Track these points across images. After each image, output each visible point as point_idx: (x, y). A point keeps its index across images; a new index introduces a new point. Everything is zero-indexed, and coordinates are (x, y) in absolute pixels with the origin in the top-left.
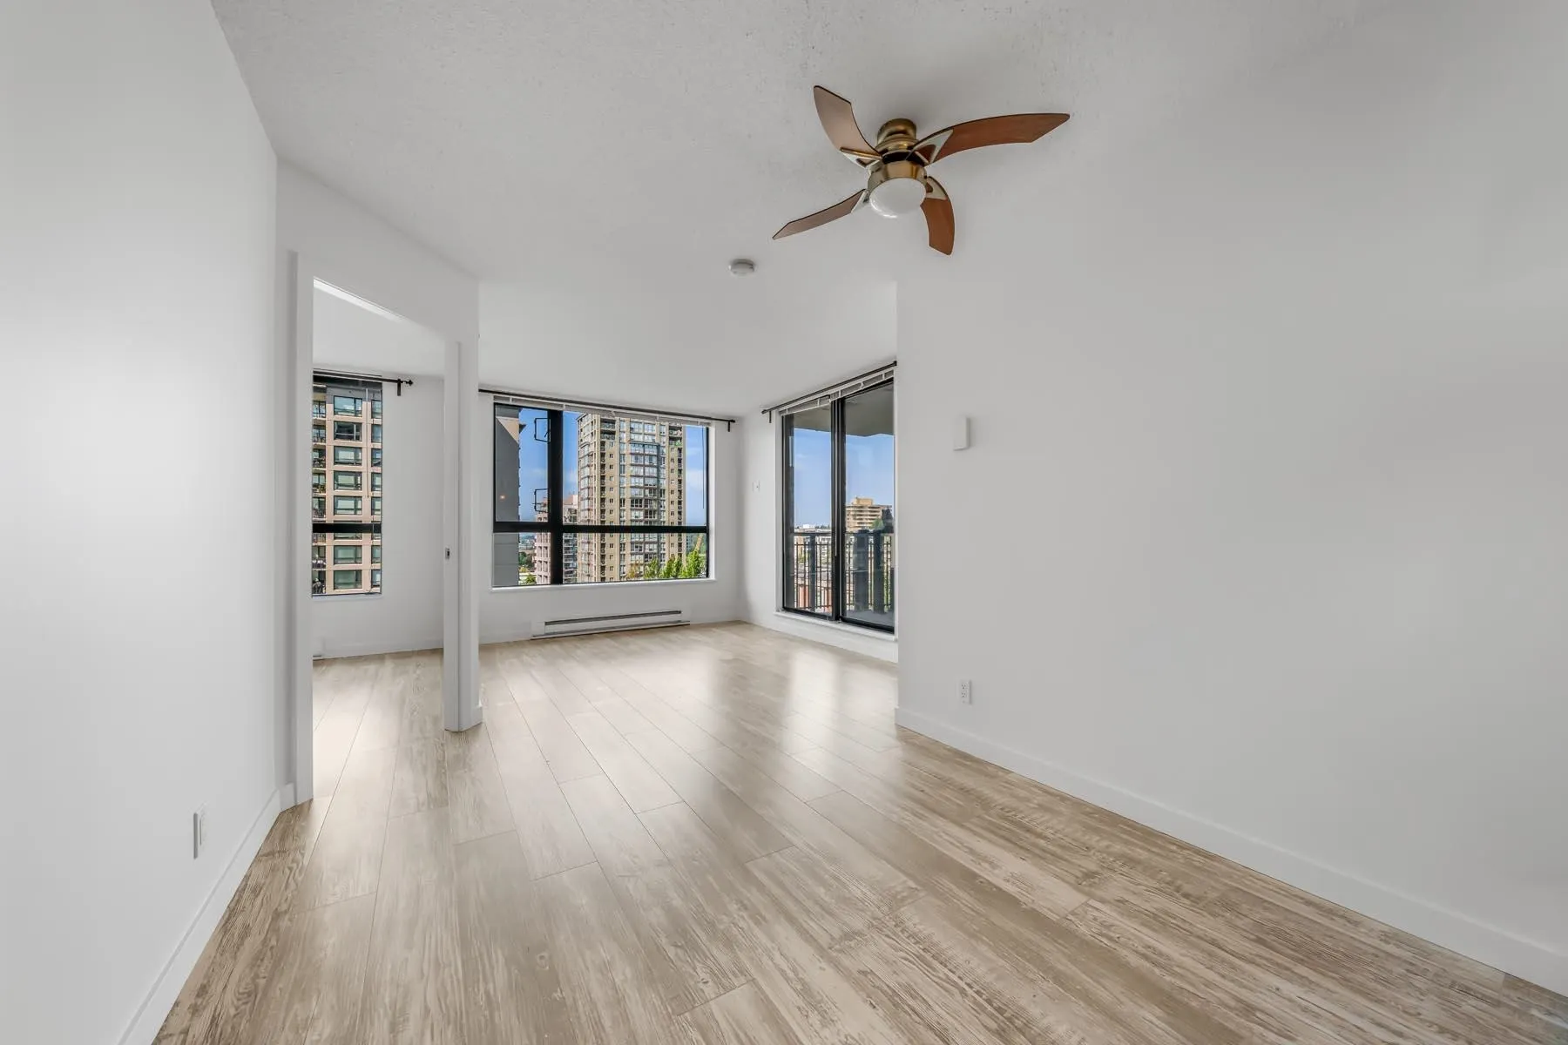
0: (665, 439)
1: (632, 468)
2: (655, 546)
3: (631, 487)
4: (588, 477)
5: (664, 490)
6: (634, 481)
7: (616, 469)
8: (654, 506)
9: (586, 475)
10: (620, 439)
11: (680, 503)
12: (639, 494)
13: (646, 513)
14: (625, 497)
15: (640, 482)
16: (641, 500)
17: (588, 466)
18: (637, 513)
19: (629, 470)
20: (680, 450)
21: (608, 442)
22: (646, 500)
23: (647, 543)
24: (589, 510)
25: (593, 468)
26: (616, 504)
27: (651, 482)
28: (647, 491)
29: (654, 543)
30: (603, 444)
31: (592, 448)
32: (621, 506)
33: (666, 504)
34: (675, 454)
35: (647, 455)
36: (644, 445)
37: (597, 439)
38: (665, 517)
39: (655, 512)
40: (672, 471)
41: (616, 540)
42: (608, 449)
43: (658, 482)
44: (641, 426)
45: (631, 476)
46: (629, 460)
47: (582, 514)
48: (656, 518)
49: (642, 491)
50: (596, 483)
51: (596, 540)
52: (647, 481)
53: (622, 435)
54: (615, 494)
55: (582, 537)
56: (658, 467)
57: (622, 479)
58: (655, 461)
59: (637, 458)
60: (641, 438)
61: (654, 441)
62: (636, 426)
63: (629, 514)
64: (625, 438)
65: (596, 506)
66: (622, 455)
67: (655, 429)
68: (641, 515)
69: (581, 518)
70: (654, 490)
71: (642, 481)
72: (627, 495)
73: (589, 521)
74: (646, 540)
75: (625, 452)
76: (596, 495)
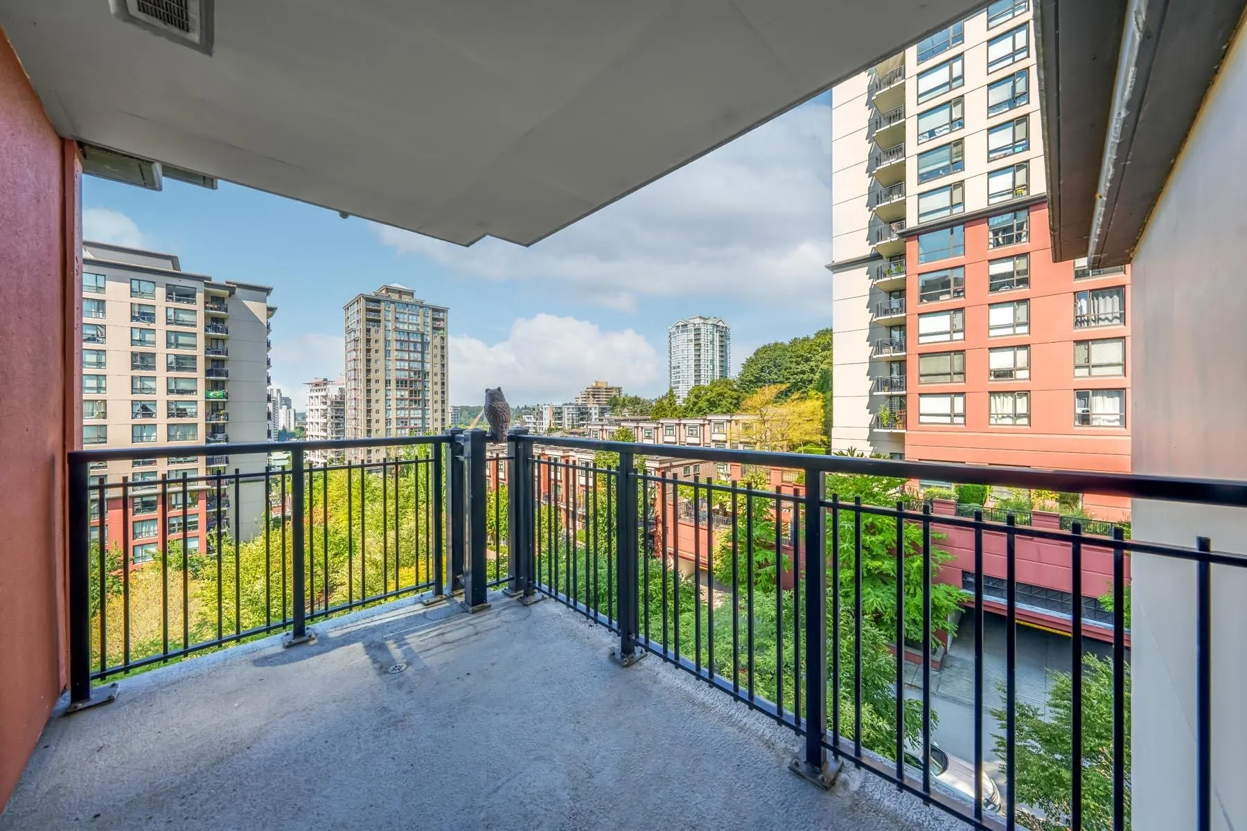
0: (429, 329)
1: (397, 353)
2: (420, 421)
3: (397, 369)
4: (355, 360)
5: (428, 373)
6: (399, 365)
7: (382, 353)
8: (419, 386)
9: (352, 358)
10: (386, 327)
11: (443, 384)
12: (404, 375)
13: (411, 392)
14: (390, 378)
16: (406, 382)
17: (355, 350)
18: (403, 393)
19: (394, 354)
20: (443, 338)
21: (373, 330)
22: (411, 382)
23: (412, 419)
24: (355, 389)
25: (359, 352)
26: (382, 383)
27: (417, 366)
28: (412, 374)
30: (368, 330)
31: (358, 334)
32: (386, 386)
33: (430, 385)
34: (438, 341)
35: (412, 342)
36: (408, 333)
37: (362, 326)
38: (429, 396)
39: (419, 391)
40: (436, 356)
41: (382, 416)
42: (373, 335)
43: (423, 366)
44: (406, 316)
45: (397, 360)
46: (394, 345)
47: (349, 393)
48: (421, 397)
49: (407, 373)
50: (362, 366)
51: (362, 416)
52: (412, 364)
53: (387, 323)
54: (381, 376)
55: (349, 413)
56: (423, 353)
57: (388, 363)
58: (419, 347)
59: (401, 344)
60: (406, 327)
61: (418, 329)
62: (401, 316)
63: (394, 394)
64: (390, 326)
65: (362, 386)
66: (387, 342)
67: (419, 320)
68: (406, 394)
69: (347, 397)
70: (419, 372)
71: (407, 364)
72: (393, 376)
73: (355, 399)
74: (412, 416)
75: (390, 338)
76: (362, 376)
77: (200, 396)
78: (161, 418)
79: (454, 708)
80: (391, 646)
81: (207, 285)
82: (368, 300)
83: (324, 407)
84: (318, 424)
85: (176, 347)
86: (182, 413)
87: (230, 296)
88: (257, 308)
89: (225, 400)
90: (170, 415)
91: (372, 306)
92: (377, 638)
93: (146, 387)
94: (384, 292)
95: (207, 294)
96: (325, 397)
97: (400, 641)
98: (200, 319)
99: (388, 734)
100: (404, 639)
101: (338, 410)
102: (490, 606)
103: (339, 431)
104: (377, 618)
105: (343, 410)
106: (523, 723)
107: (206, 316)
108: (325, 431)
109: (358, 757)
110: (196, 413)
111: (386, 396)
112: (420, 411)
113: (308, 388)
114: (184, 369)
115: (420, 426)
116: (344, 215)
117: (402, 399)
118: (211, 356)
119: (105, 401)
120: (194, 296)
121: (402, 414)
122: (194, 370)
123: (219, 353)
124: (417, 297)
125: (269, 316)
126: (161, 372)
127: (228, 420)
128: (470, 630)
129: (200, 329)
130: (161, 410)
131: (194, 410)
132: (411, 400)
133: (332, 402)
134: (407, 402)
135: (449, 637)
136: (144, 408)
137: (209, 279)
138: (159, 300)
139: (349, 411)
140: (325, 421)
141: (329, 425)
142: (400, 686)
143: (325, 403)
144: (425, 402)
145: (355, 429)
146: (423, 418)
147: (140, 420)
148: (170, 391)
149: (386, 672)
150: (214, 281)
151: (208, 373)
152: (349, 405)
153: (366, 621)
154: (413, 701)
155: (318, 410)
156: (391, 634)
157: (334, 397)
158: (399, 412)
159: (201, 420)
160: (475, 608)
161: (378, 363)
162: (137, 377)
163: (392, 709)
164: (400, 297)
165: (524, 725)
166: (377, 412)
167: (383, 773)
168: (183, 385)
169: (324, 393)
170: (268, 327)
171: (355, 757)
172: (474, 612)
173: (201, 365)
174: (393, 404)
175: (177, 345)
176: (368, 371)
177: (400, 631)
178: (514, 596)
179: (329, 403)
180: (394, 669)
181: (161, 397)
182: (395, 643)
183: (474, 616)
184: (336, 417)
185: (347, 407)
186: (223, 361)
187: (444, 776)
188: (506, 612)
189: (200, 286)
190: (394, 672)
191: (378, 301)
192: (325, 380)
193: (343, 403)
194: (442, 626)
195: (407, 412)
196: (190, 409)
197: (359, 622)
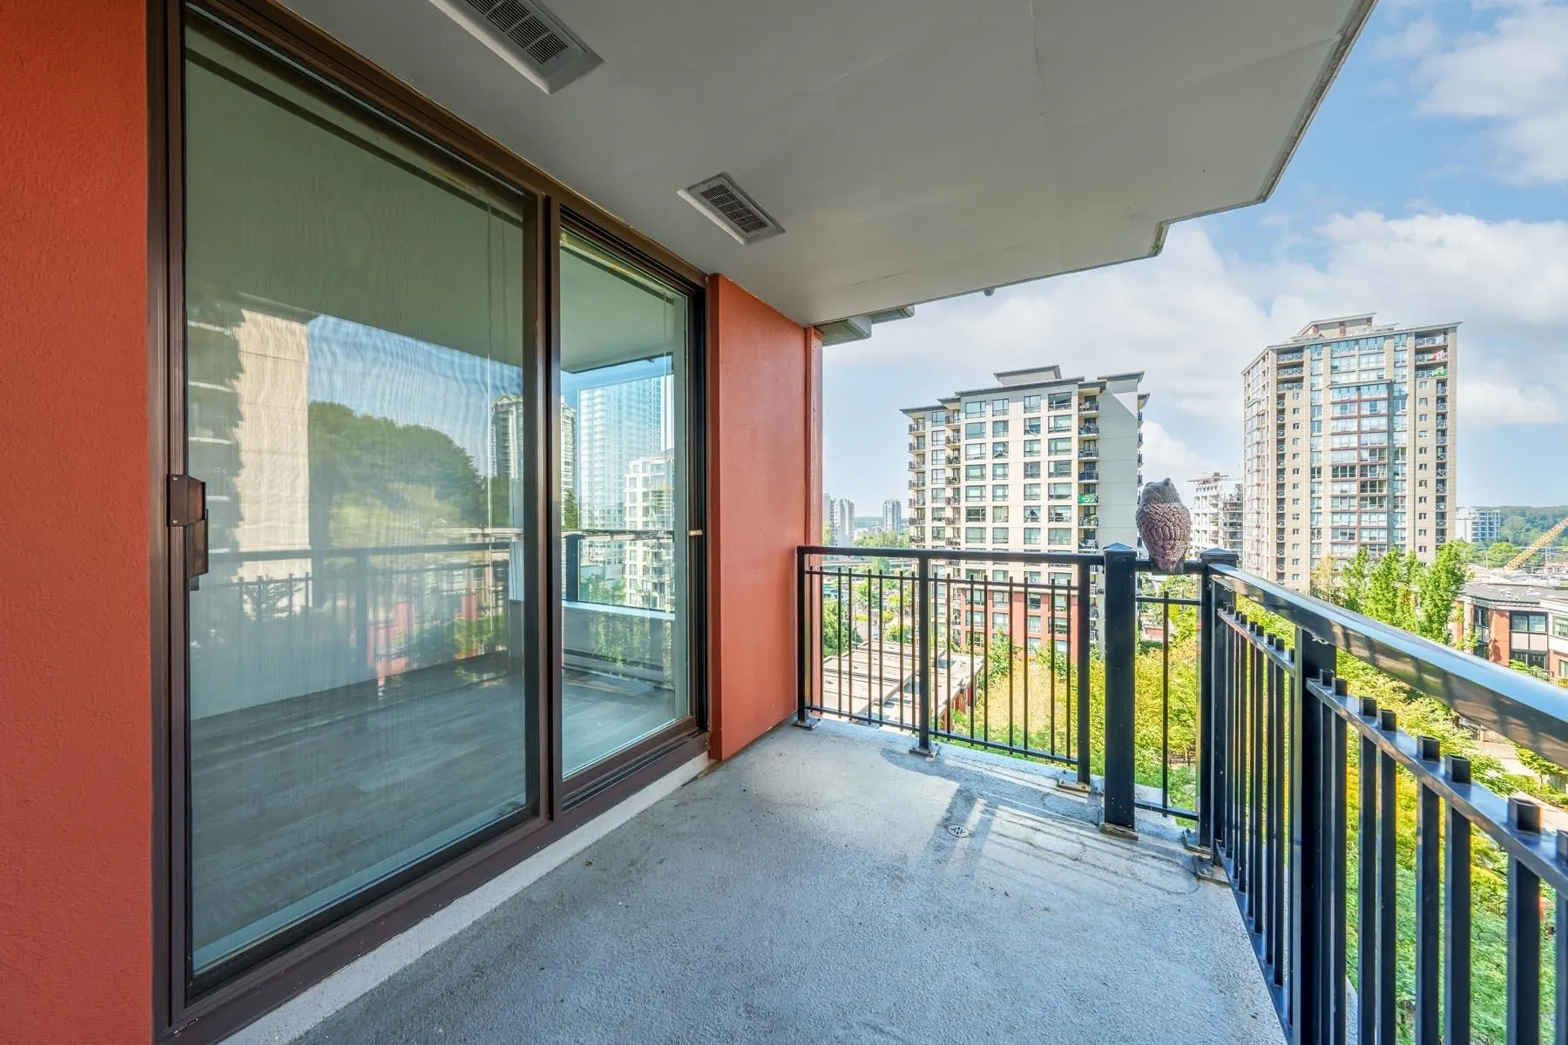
0: (1408, 372)
1: (1333, 423)
2: (1384, 534)
3: (1333, 450)
4: (1258, 443)
5: (1403, 449)
6: (1338, 442)
7: (1305, 427)
8: (1381, 473)
9: (1255, 441)
10: (1312, 385)
11: (1441, 466)
12: (1350, 458)
13: (1363, 486)
14: (1321, 464)
15: (1353, 441)
16: (1353, 468)
17: (1258, 429)
18: (1345, 486)
19: (1328, 426)
20: (1443, 383)
21: (1289, 394)
22: (1363, 467)
23: (1365, 528)
24: (1258, 485)
25: (1265, 431)
26: (1305, 473)
27: (1379, 440)
28: (1365, 454)
29: (1383, 528)
30: (1281, 397)
31: (1264, 406)
32: (1313, 477)
33: (1408, 470)
34: (1430, 389)
35: (1366, 401)
36: (1359, 388)
37: (1272, 393)
38: (1407, 488)
39: (1381, 483)
40: (1423, 417)
41: (1304, 524)
42: (1289, 403)
43: (1390, 437)
44: (1354, 361)
45: (1333, 434)
46: (1328, 412)
47: (1249, 492)
48: (1385, 492)
49: (1355, 453)
50: (1270, 451)
51: (1270, 523)
52: (1365, 439)
53: (1315, 380)
54: (1303, 463)
55: (1249, 520)
56: (1390, 416)
57: (1315, 441)
58: (1382, 407)
59: (1344, 408)
60: (1353, 378)
61: (1380, 378)
62: (1344, 362)
63: (1328, 487)
64: (1321, 382)
65: (1271, 479)
66: (1315, 408)
67: (1384, 360)
68: (1353, 489)
69: (1246, 498)
70: (1382, 450)
71: (1354, 439)
72: (1326, 461)
73: (1258, 499)
74: (1363, 524)
75: (1321, 402)
76: (1271, 465)
77: (1073, 501)
78: (1044, 523)
79: (950, 913)
80: (980, 805)
81: (1081, 386)
82: (1281, 352)
83: (1215, 510)
84: (1206, 532)
85: (1056, 454)
86: (1059, 517)
87: (1101, 392)
88: (1128, 400)
89: (1095, 504)
90: (1050, 520)
91: (1288, 359)
92: (975, 788)
93: (1034, 493)
94: (1311, 332)
95: (1080, 395)
96: (1216, 497)
97: (991, 808)
98: (1074, 423)
99: (881, 880)
100: (996, 807)
101: (1234, 514)
102: (1136, 838)
103: (1234, 543)
104: (998, 769)
105: (1240, 515)
106: (988, 1006)
107: (1080, 418)
108: (1216, 542)
109: (845, 877)
110: (1070, 518)
111: (1312, 492)
112: (1384, 517)
113: (1194, 486)
114: (1062, 474)
115: (1385, 541)
116: (988, 292)
117: (1343, 497)
118: (1083, 458)
119: (1007, 507)
120: (1069, 400)
121: (1343, 520)
122: (1069, 474)
123: (1091, 455)
124: (1378, 322)
125: (1140, 407)
126: (1044, 479)
127: (1097, 525)
128: (1075, 849)
129: (1074, 434)
130: (1043, 515)
131: (1069, 515)
132: (1363, 499)
133: (1225, 504)
134: (1355, 502)
135: (1039, 839)
136: (1033, 513)
137: (1082, 379)
138: (1044, 413)
139: (1249, 516)
140: (1215, 528)
141: (1221, 534)
142: (938, 848)
143: (1216, 505)
144: (1395, 501)
145: (1258, 541)
146: (1390, 529)
147: (1030, 524)
148: (1051, 497)
149: (946, 827)
150: (1087, 381)
151: (1081, 476)
152: (1248, 509)
153: (987, 767)
154: (929, 871)
155: (1206, 515)
156: (991, 794)
157: (1228, 497)
158: (1336, 518)
159: (1074, 525)
160: (1109, 827)
161: (1299, 442)
162: (1027, 485)
163: (909, 863)
164: (1344, 332)
165: (986, 1011)
166: (1296, 517)
167: (840, 906)
168: (1061, 491)
169: (1214, 492)
170: (1140, 418)
171: (844, 875)
172: (1103, 831)
173: (1075, 469)
174: (1326, 504)
175: (1057, 451)
176: (1281, 457)
177: (1001, 796)
178: (1191, 849)
179: (1221, 505)
180: (954, 830)
181: (1044, 503)
182: (985, 805)
183: (1100, 836)
184: (1231, 524)
185: (1246, 509)
186: (1093, 463)
187: (865, 960)
188: (1155, 862)
189: (1074, 389)
190: (952, 832)
191: (1300, 350)
192: (1217, 474)
193: (1241, 505)
194: (1049, 821)
195: (1354, 518)
196: (1066, 514)
197: (979, 764)
